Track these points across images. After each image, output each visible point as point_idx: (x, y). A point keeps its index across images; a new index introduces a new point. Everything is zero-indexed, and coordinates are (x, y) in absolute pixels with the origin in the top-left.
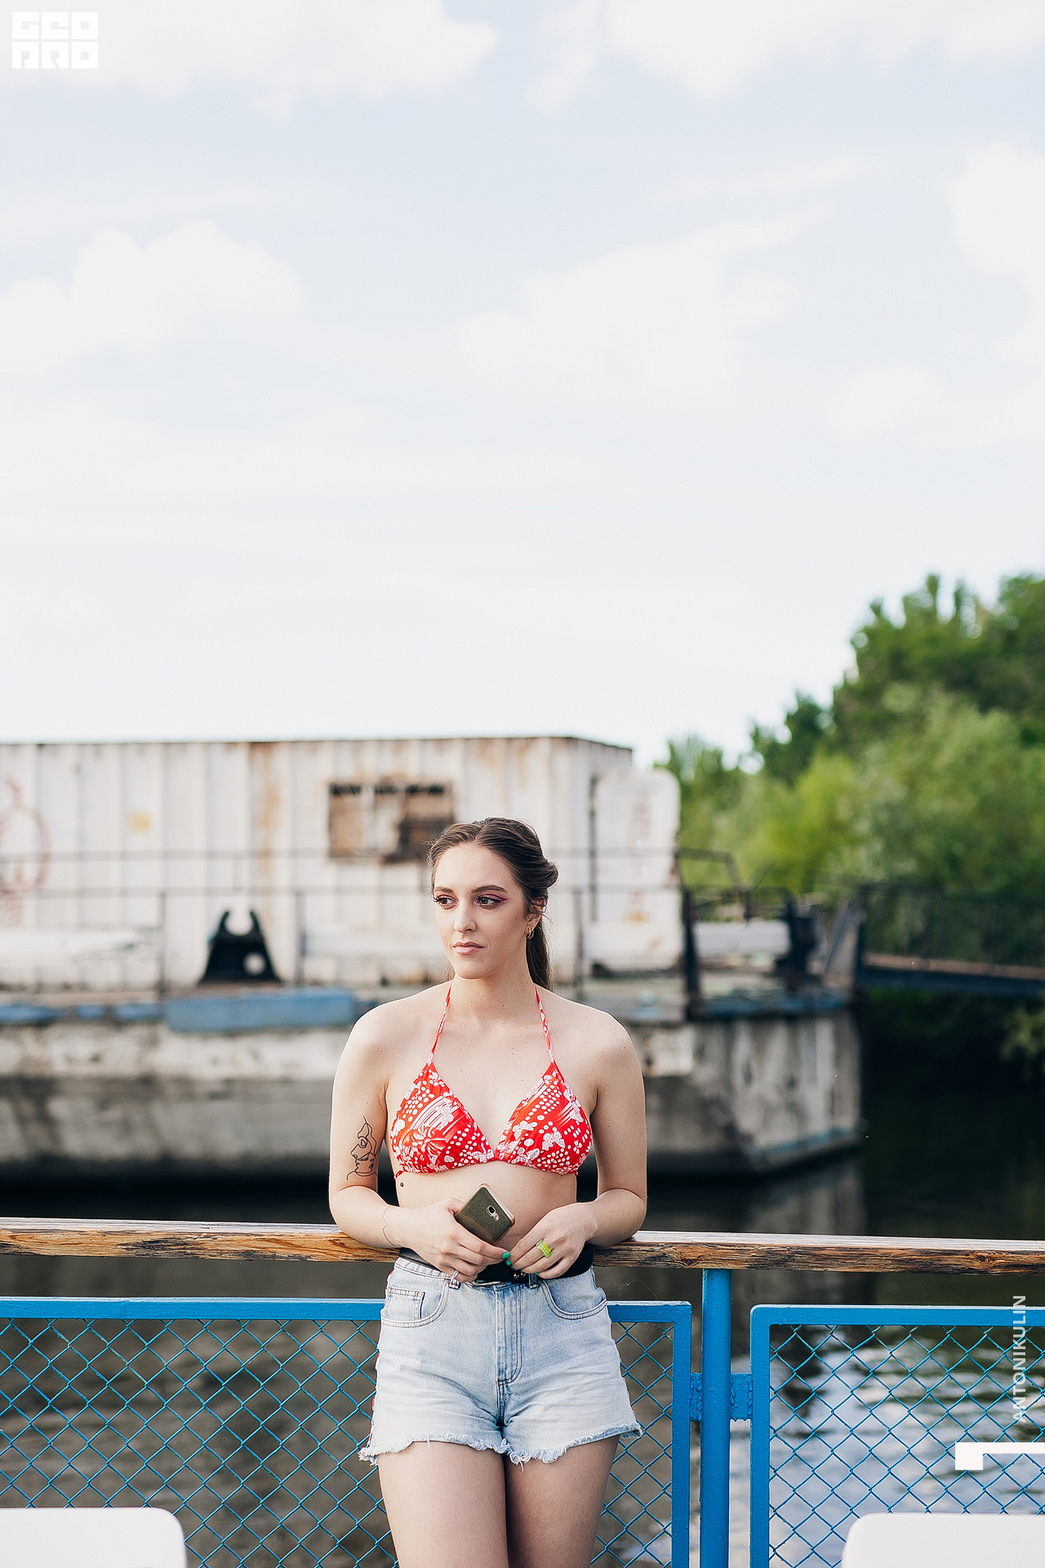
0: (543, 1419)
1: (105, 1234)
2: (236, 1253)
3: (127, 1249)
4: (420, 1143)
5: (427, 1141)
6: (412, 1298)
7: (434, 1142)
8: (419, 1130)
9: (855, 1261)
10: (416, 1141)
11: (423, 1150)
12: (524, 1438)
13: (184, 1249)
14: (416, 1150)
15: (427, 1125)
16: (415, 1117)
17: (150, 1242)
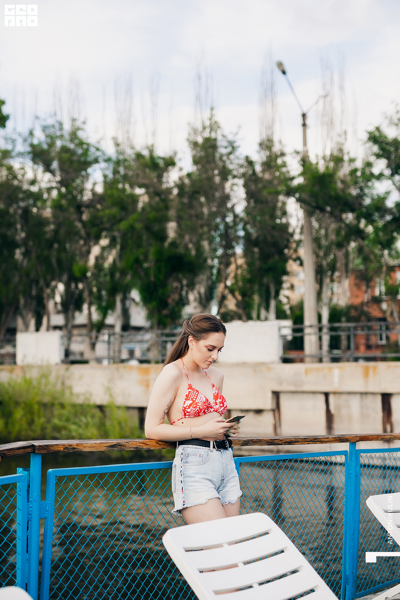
0: (230, 490)
1: (101, 443)
2: (134, 448)
3: (107, 448)
4: (200, 406)
5: (202, 405)
6: (199, 456)
7: (204, 405)
8: (199, 402)
9: (260, 443)
10: (198, 405)
11: (201, 408)
12: (225, 497)
13: (121, 447)
14: (198, 409)
15: (201, 400)
16: (196, 399)
17: (113, 445)
